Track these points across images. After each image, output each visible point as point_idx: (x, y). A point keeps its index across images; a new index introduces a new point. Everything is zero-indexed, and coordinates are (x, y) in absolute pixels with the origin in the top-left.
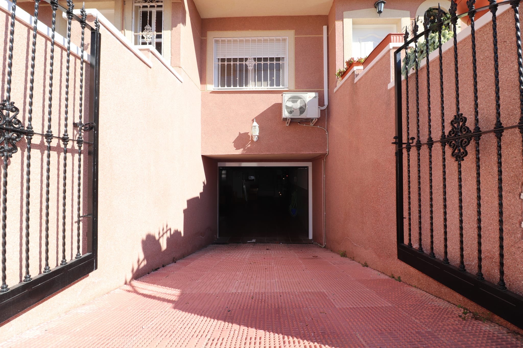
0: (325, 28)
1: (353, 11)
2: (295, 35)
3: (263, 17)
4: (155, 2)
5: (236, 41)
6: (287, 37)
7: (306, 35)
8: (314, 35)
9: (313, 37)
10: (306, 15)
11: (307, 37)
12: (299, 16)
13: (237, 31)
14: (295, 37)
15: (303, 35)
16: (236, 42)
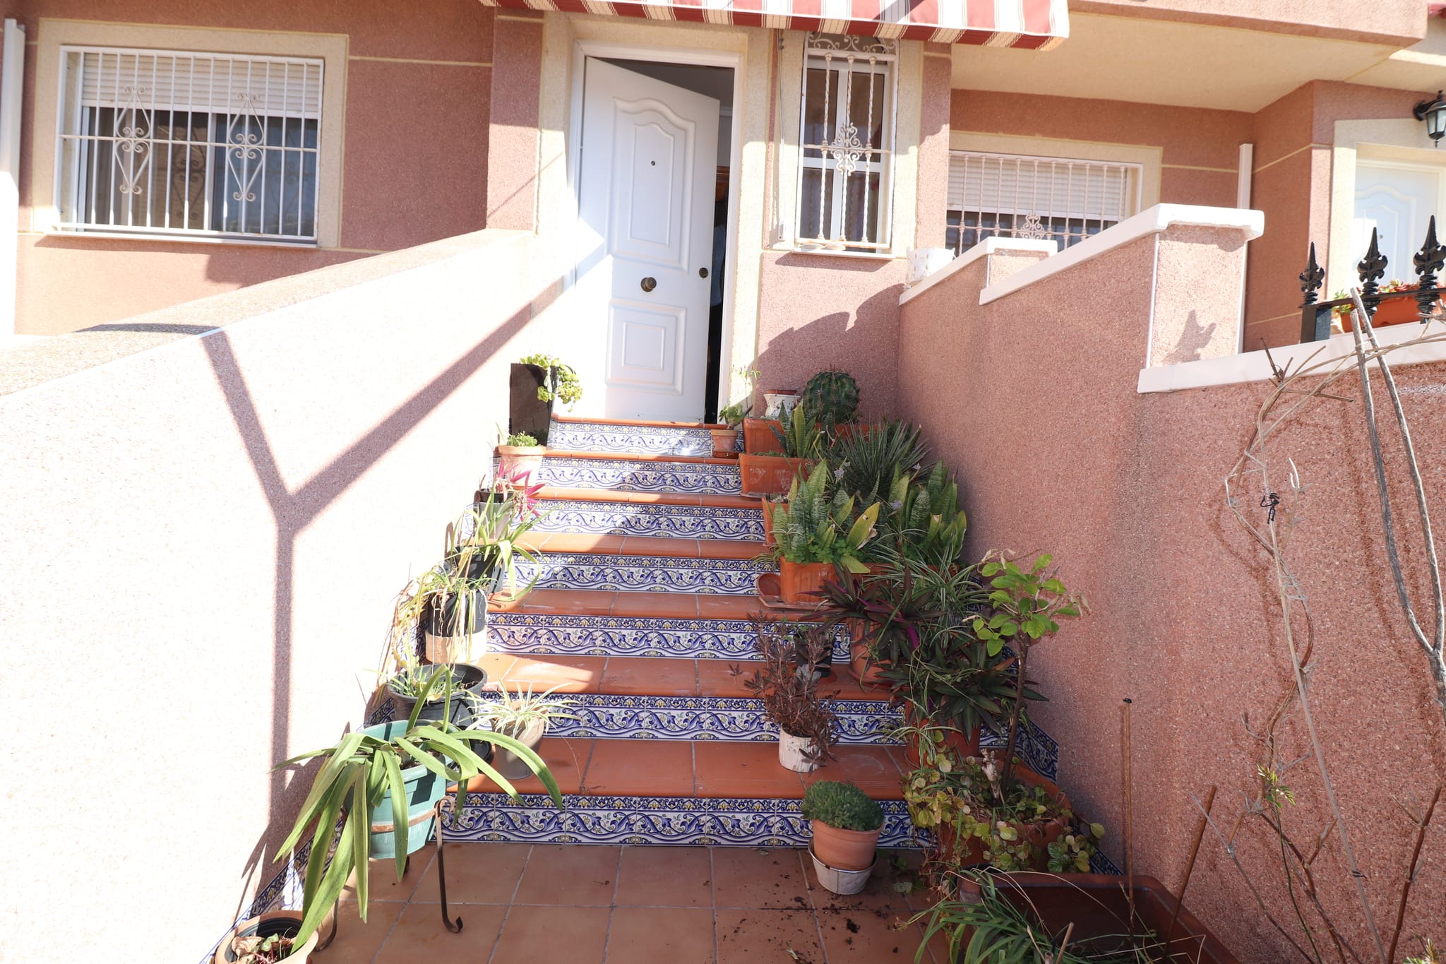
0: (1246, 150)
1: (1361, 122)
2: (1164, 161)
3: (1078, 99)
4: (872, 51)
5: (995, 163)
6: (1141, 167)
7: (1192, 164)
8: (1215, 167)
9: (1211, 172)
10: (1198, 106)
11: (1194, 171)
12: (1176, 109)
13: (1001, 134)
14: (1164, 169)
15: (1186, 164)
16: (993, 166)
